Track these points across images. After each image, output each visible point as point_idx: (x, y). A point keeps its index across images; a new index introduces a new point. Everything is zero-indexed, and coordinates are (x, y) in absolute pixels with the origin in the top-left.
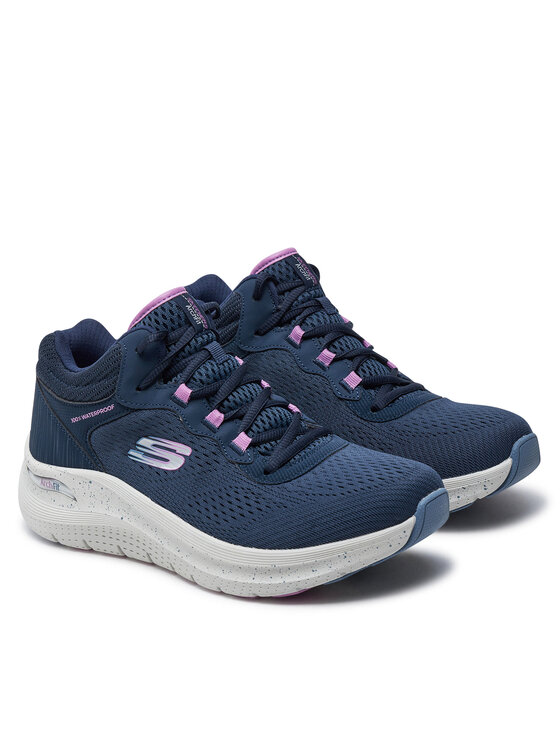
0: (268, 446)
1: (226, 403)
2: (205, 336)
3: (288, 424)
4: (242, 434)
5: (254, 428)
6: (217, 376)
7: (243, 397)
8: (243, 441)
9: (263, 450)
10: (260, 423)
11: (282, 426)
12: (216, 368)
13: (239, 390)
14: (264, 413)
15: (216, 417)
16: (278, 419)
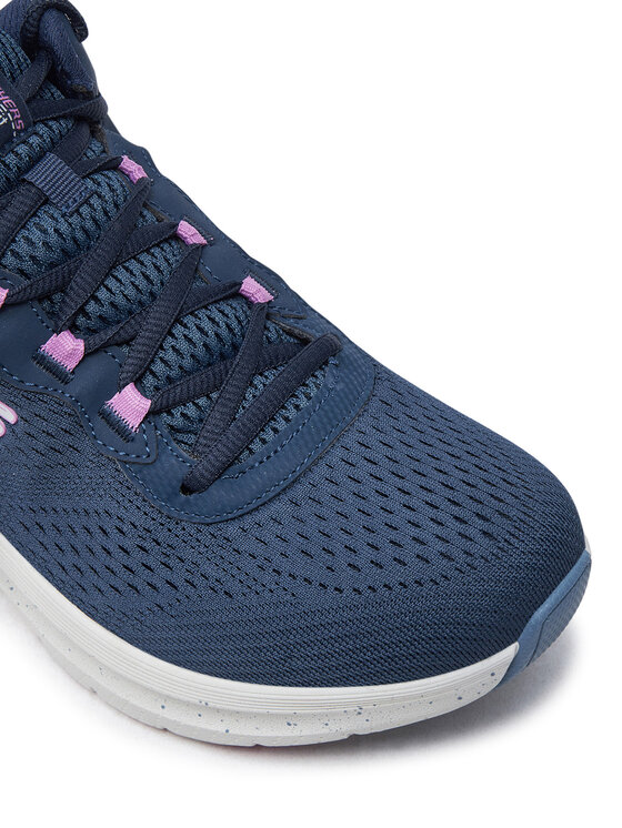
0: (191, 411)
1: (92, 307)
2: (22, 149)
3: (235, 347)
4: (130, 390)
5: (158, 367)
6: (70, 245)
7: (130, 291)
8: (130, 405)
9: (178, 421)
10: (170, 356)
11: (223, 357)
12: (64, 227)
13: (121, 273)
14: (178, 330)
15: (65, 348)
16: (212, 341)
